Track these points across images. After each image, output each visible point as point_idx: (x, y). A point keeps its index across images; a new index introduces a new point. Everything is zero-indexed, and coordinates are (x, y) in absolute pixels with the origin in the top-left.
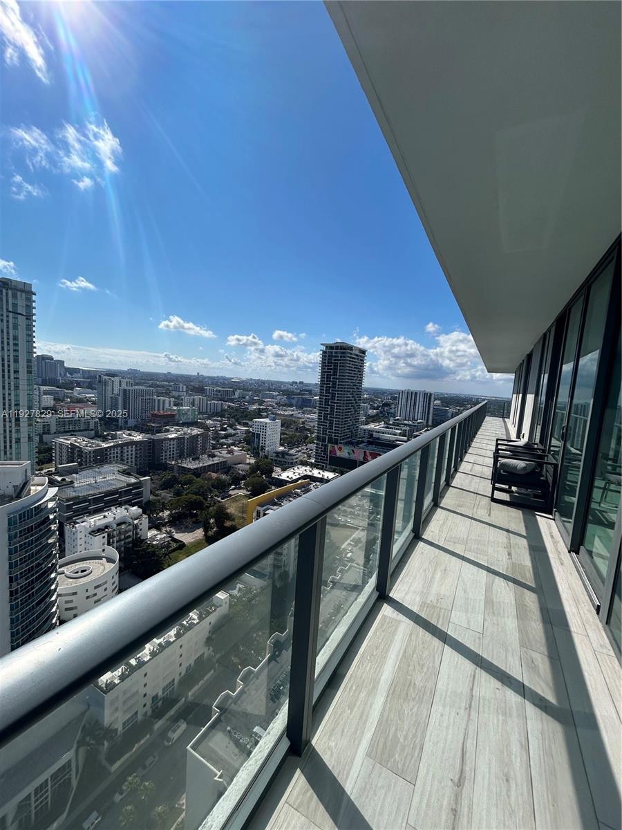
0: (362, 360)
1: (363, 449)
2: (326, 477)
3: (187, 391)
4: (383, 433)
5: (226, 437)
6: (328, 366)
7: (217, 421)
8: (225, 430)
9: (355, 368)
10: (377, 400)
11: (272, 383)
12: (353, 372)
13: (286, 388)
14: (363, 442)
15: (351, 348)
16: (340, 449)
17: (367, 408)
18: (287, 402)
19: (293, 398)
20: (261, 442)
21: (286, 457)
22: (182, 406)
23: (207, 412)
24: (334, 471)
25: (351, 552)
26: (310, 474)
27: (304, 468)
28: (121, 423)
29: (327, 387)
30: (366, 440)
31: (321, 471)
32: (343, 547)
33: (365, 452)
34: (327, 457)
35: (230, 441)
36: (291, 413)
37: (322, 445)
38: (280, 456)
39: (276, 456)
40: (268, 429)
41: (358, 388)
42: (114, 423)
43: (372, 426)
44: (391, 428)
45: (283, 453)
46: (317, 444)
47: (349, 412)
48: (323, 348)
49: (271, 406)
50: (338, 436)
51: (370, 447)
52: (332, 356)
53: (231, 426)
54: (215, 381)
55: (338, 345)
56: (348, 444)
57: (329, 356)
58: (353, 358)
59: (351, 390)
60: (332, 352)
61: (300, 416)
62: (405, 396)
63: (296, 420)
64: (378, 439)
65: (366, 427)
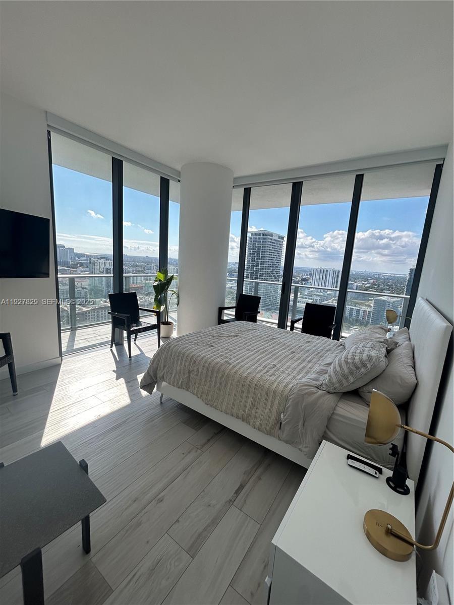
0: (280, 244)
6: (253, 249)
9: (274, 250)
10: (298, 276)
12: (273, 254)
15: (271, 235)
29: (252, 266)
42: (100, 292)
44: (305, 298)
48: (249, 235)
52: (256, 241)
55: (261, 232)
56: (267, 310)
58: (273, 243)
59: (271, 268)
60: (256, 238)
62: (318, 273)
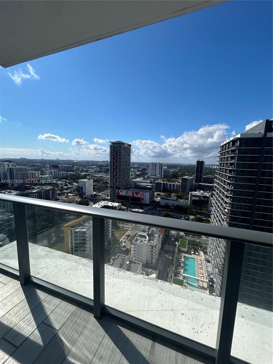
0: (129, 149)
1: (132, 191)
2: (114, 206)
3: (50, 168)
4: (142, 182)
5: (67, 189)
6: (113, 152)
7: (64, 181)
8: (67, 185)
9: (126, 153)
10: (141, 168)
11: (93, 162)
12: (125, 155)
13: (99, 164)
14: (132, 187)
15: (124, 144)
16: (121, 191)
17: (136, 171)
18: (100, 170)
19: (102, 169)
20: (83, 191)
21: (96, 197)
22: (45, 175)
23: (59, 177)
24: (118, 202)
25: (125, 242)
26: (107, 205)
27: (104, 202)
28: (10, 186)
29: (113, 163)
30: (133, 186)
31: (112, 203)
32: (121, 240)
33: (133, 192)
34: (116, 196)
35: (69, 191)
36: (101, 175)
37: (113, 190)
38: (93, 196)
39: (91, 197)
40: (86, 184)
41: (128, 163)
42: (6, 186)
43: (138, 179)
44: (146, 180)
45: (95, 195)
46: (110, 190)
47: (124, 174)
48: (110, 144)
49: (91, 172)
50: (120, 186)
51: (135, 190)
52: (115, 148)
53: (70, 183)
54: (65, 162)
55: (117, 142)
56: (125, 189)
57: (113, 148)
58: (125, 148)
59: (125, 164)
60: (115, 146)
61: (105, 176)
62: (151, 165)
63: (103, 178)
64: (139, 185)
65: (134, 180)
